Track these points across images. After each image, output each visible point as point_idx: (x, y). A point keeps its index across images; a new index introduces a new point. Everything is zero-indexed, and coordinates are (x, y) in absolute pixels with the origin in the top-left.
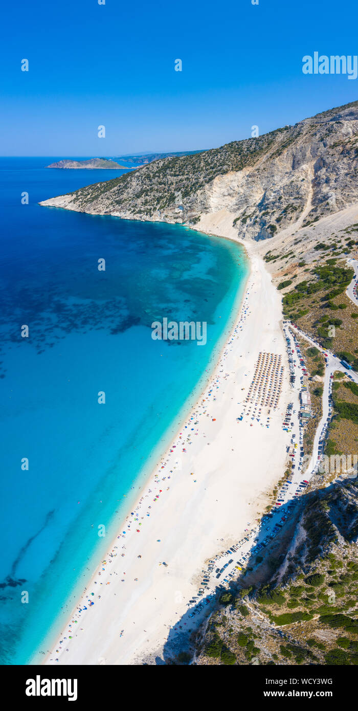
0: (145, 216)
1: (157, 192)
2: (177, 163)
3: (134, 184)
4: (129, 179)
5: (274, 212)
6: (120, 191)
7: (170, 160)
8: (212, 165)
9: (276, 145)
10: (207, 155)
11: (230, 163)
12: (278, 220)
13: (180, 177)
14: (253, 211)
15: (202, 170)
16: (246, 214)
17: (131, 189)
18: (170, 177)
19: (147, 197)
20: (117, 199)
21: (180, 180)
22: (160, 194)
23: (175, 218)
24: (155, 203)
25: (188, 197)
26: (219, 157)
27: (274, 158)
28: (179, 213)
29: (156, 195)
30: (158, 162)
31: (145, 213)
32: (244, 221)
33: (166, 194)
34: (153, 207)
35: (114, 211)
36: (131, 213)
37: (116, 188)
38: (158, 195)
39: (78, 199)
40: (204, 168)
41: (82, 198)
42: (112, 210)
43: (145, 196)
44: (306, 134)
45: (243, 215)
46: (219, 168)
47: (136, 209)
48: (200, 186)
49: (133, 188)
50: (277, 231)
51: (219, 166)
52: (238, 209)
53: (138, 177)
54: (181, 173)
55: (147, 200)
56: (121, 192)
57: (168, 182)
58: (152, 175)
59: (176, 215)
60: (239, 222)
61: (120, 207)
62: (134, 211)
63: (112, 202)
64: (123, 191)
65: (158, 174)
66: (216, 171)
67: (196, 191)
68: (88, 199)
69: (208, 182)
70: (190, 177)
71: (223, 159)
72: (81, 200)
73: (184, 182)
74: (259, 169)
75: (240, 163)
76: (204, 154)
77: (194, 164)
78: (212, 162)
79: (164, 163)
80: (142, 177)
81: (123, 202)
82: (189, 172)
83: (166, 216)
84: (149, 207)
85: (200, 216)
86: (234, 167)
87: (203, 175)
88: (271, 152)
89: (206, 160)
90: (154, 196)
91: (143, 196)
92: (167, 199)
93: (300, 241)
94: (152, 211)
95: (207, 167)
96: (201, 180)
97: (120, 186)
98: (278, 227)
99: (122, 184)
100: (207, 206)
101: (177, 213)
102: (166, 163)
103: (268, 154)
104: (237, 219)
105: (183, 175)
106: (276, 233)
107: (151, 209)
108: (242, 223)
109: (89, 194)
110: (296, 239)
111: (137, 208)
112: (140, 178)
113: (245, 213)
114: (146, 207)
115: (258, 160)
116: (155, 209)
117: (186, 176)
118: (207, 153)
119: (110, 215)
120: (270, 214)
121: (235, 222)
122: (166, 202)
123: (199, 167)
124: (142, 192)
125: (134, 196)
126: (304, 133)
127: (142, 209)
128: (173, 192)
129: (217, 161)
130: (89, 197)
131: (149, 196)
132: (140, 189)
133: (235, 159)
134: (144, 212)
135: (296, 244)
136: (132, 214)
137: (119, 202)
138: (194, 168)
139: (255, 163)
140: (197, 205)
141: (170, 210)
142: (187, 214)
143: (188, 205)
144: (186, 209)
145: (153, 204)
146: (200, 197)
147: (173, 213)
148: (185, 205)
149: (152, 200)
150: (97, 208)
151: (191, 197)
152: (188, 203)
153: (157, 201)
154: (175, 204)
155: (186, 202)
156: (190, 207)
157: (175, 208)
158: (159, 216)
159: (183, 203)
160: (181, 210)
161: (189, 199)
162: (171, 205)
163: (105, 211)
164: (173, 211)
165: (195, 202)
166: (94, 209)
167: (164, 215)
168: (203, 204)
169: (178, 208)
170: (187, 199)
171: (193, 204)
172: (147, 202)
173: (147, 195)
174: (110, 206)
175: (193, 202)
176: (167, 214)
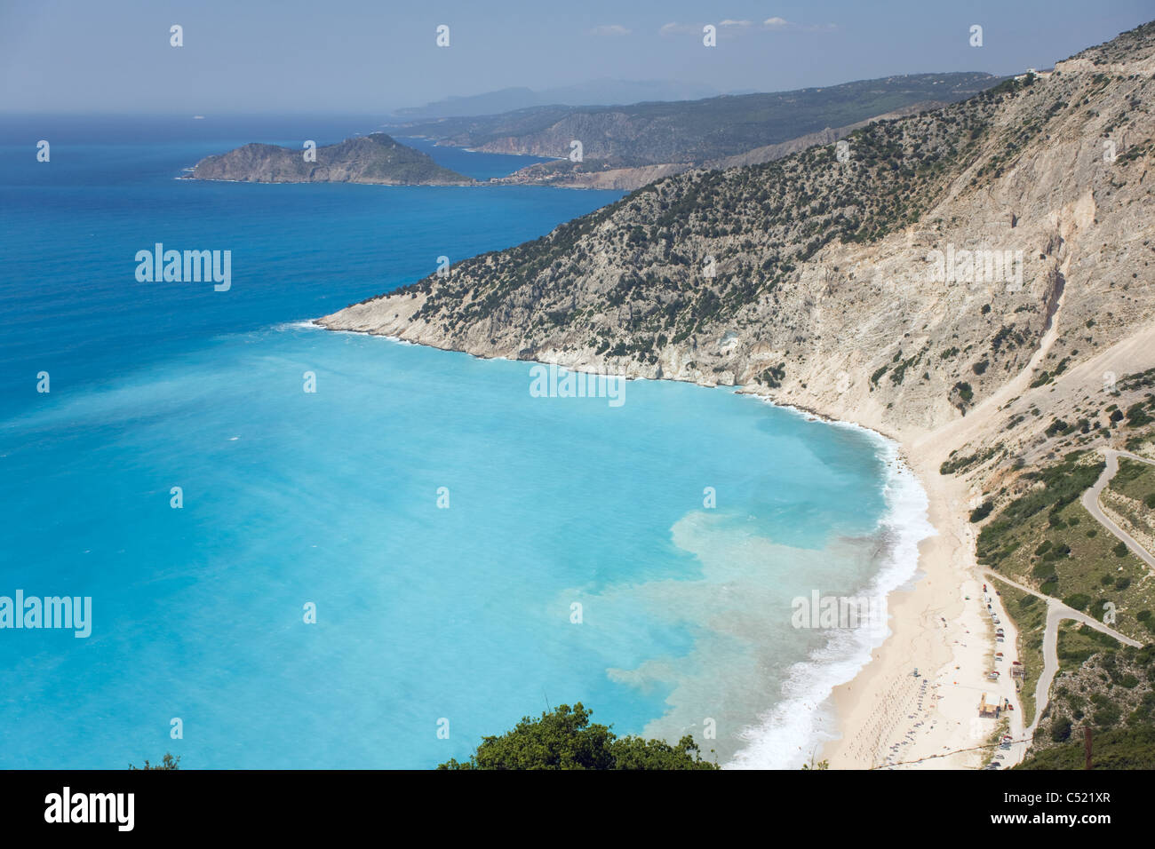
0: (635, 364)
1: (667, 287)
2: (717, 194)
3: (602, 258)
4: (583, 244)
5: (970, 347)
6: (561, 281)
7: (695, 179)
8: (815, 204)
9: (992, 141)
10: (801, 168)
11: (864, 198)
12: (979, 368)
13: (730, 240)
14: (919, 348)
15: (789, 216)
16: (902, 357)
17: (593, 278)
18: (700, 238)
19: (641, 302)
20: (556, 308)
21: (730, 250)
22: (675, 295)
23: (716, 370)
24: (663, 321)
25: (753, 304)
26: (836, 175)
27: (981, 187)
28: (728, 353)
29: (663, 298)
30: (663, 185)
31: (637, 354)
32: (897, 378)
33: (690, 294)
34: (657, 336)
35: (545, 347)
36: (597, 354)
37: (548, 272)
38: (670, 296)
39: (437, 309)
40: (794, 213)
41: (446, 304)
42: (541, 343)
43: (633, 299)
44: (1077, 106)
45: (896, 359)
46: (836, 213)
47: (610, 340)
48: (787, 269)
49: (598, 272)
50: (972, 401)
51: (835, 207)
52: (883, 343)
53: (610, 236)
54: (729, 228)
55: (639, 312)
56: (565, 286)
57: (695, 255)
58: (647, 229)
59: (720, 362)
60: (884, 379)
61: (564, 335)
62: (606, 345)
63: (541, 317)
64: (570, 282)
65: (665, 229)
66: (827, 223)
67: (772, 286)
68: (466, 310)
69: (804, 258)
70: (755, 241)
71: (845, 181)
72: (444, 310)
73: (738, 255)
74: (940, 221)
75: (891, 198)
76: (793, 163)
77: (766, 196)
78: (816, 191)
79: (681, 189)
80: (622, 235)
81: (572, 317)
82: (753, 223)
83: (693, 365)
84: (645, 335)
85: (783, 365)
86: (876, 210)
87: (792, 235)
88: (978, 165)
89: (798, 185)
90: (658, 298)
91: (628, 298)
92: (694, 309)
93: (1021, 419)
94: (654, 347)
95: (803, 209)
96: (788, 250)
97: (559, 265)
98: (975, 389)
99: (564, 260)
100: (804, 334)
101: (720, 355)
102: (685, 192)
103: (969, 174)
104: (882, 372)
105: (736, 231)
106: (973, 405)
107: (652, 341)
108: (892, 383)
109: (466, 292)
110: (1012, 417)
111: (613, 337)
112: (615, 239)
113: (900, 353)
114: (638, 334)
115: (941, 189)
116: (662, 340)
117: (742, 238)
118: (802, 160)
120: (960, 354)
121: (875, 378)
122: (692, 321)
123: (779, 209)
124: (625, 285)
125: (603, 299)
126: (1070, 105)
127: (627, 341)
128: (708, 286)
129: (830, 189)
130: (468, 299)
131: (644, 300)
132: (617, 279)
133: (878, 183)
134: (632, 348)
135: (1010, 427)
136: (602, 356)
137: (560, 319)
138: (767, 209)
139: (930, 201)
140: (774, 329)
141: (704, 344)
142: (749, 357)
143: (750, 330)
144: (747, 344)
145: (656, 324)
146: (783, 305)
147: (710, 354)
148: (744, 328)
149: (652, 312)
150: (500, 338)
151: (758, 303)
152: (750, 322)
153: (667, 317)
154: (717, 327)
155: (745, 319)
156: (757, 335)
157: (715, 340)
158: (673, 363)
159: (739, 322)
160: (732, 347)
161: (755, 310)
162: (706, 328)
163: (522, 346)
164: (711, 348)
165: (771, 320)
166: (494, 342)
167: (687, 359)
168: (793, 329)
169: (725, 337)
170: (749, 310)
171: (764, 326)
172: (640, 319)
173: (639, 296)
174: (534, 331)
175: (764, 321)
176: (694, 356)
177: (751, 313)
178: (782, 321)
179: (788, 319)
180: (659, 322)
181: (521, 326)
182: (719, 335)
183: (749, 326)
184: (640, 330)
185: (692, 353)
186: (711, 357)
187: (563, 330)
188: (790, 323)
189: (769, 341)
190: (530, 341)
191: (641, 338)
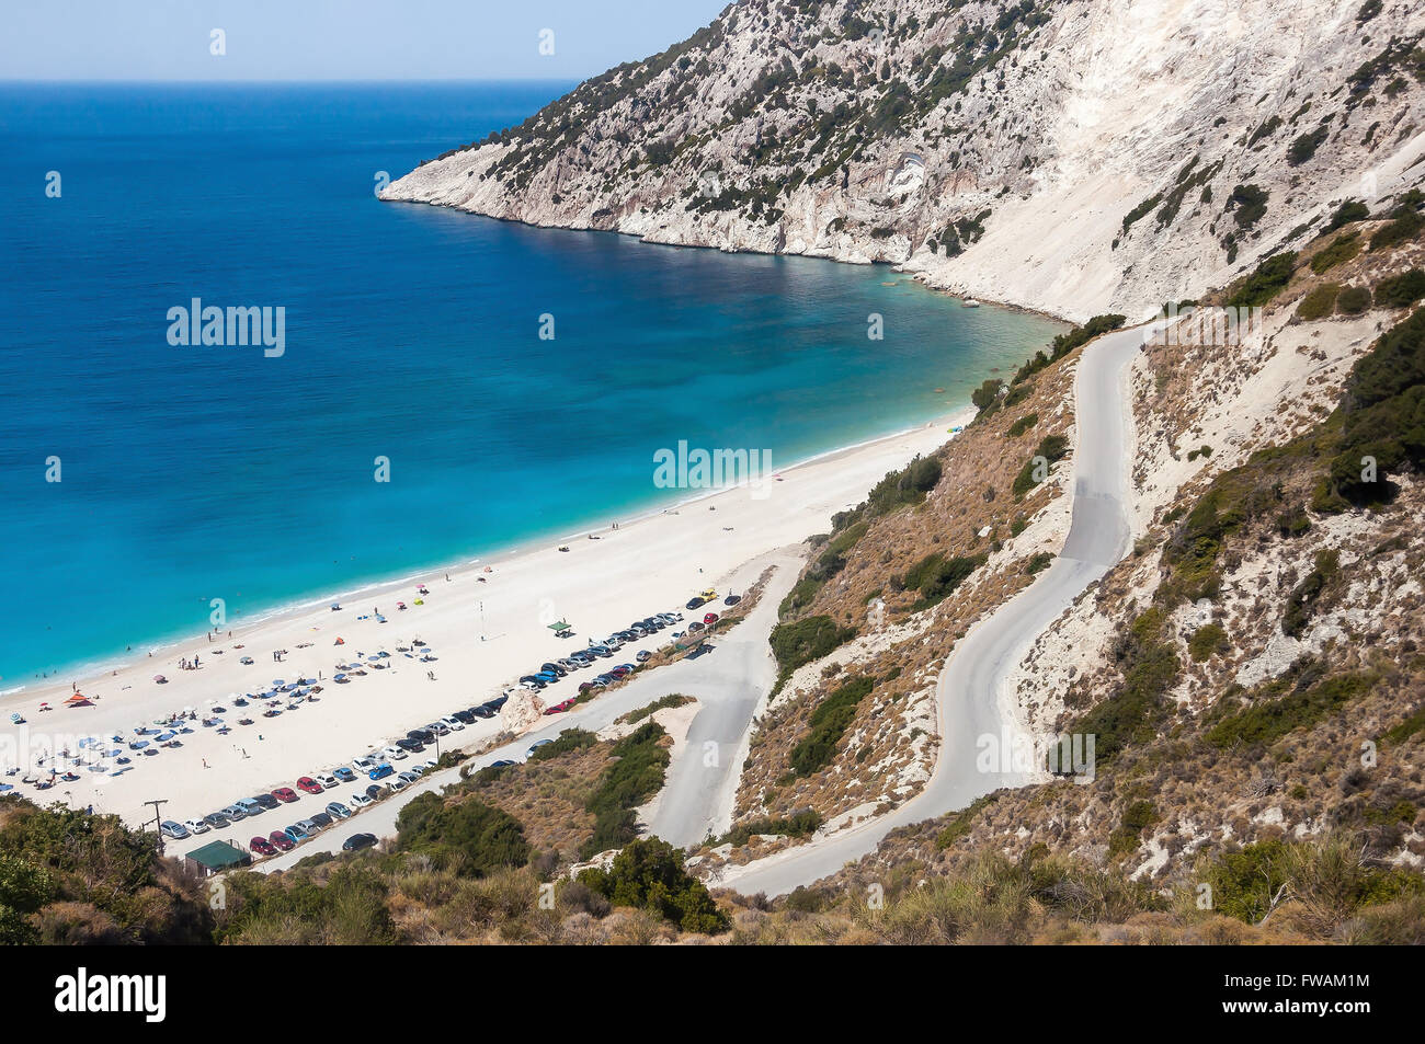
17: (725, 78)
19: (781, 112)
20: (660, 137)
23: (875, 234)
24: (809, 144)
25: (957, 96)
28: (904, 198)
34: (789, 172)
35: (631, 204)
42: (624, 201)
43: (769, 108)
55: (773, 130)
59: (888, 217)
61: (659, 184)
81: (678, 150)
83: (839, 224)
85: (985, 215)
91: (761, 108)
94: (781, 194)
97: (685, 64)
100: (1040, 150)
101: (889, 203)
114: (762, 171)
116: (796, 179)
119: (615, 230)
122: (855, 140)
125: (728, 114)
131: (786, 107)
137: (660, 156)
140: (987, 142)
141: (862, 183)
142: (937, 203)
143: (947, 146)
144: (936, 177)
145: (796, 149)
146: (1012, 94)
147: (872, 201)
148: (935, 146)
149: (794, 131)
150: (568, 193)
151: (966, 93)
152: (947, 131)
153: (818, 137)
154: (886, 146)
155: (940, 128)
156: (954, 158)
157: (882, 173)
158: (808, 222)
159: (927, 135)
160: (914, 185)
161: (958, 106)
162: (871, 150)
163: (596, 206)
164: (875, 190)
165: (984, 124)
166: (557, 200)
167: (830, 213)
168: (1021, 139)
169: (900, 166)
170: (948, 109)
171: (970, 136)
172: (773, 144)
173: (781, 102)
174: (620, 178)
175: (971, 128)
176: (843, 207)
177: (952, 114)
178: (1004, 127)
179: (1015, 120)
180: (801, 145)
181: (602, 170)
182: (890, 163)
183: (943, 141)
184: (766, 163)
185: (840, 201)
186: (873, 207)
187: (658, 175)
188: (1018, 129)
189: (974, 169)
190: (608, 196)
191: (765, 177)
